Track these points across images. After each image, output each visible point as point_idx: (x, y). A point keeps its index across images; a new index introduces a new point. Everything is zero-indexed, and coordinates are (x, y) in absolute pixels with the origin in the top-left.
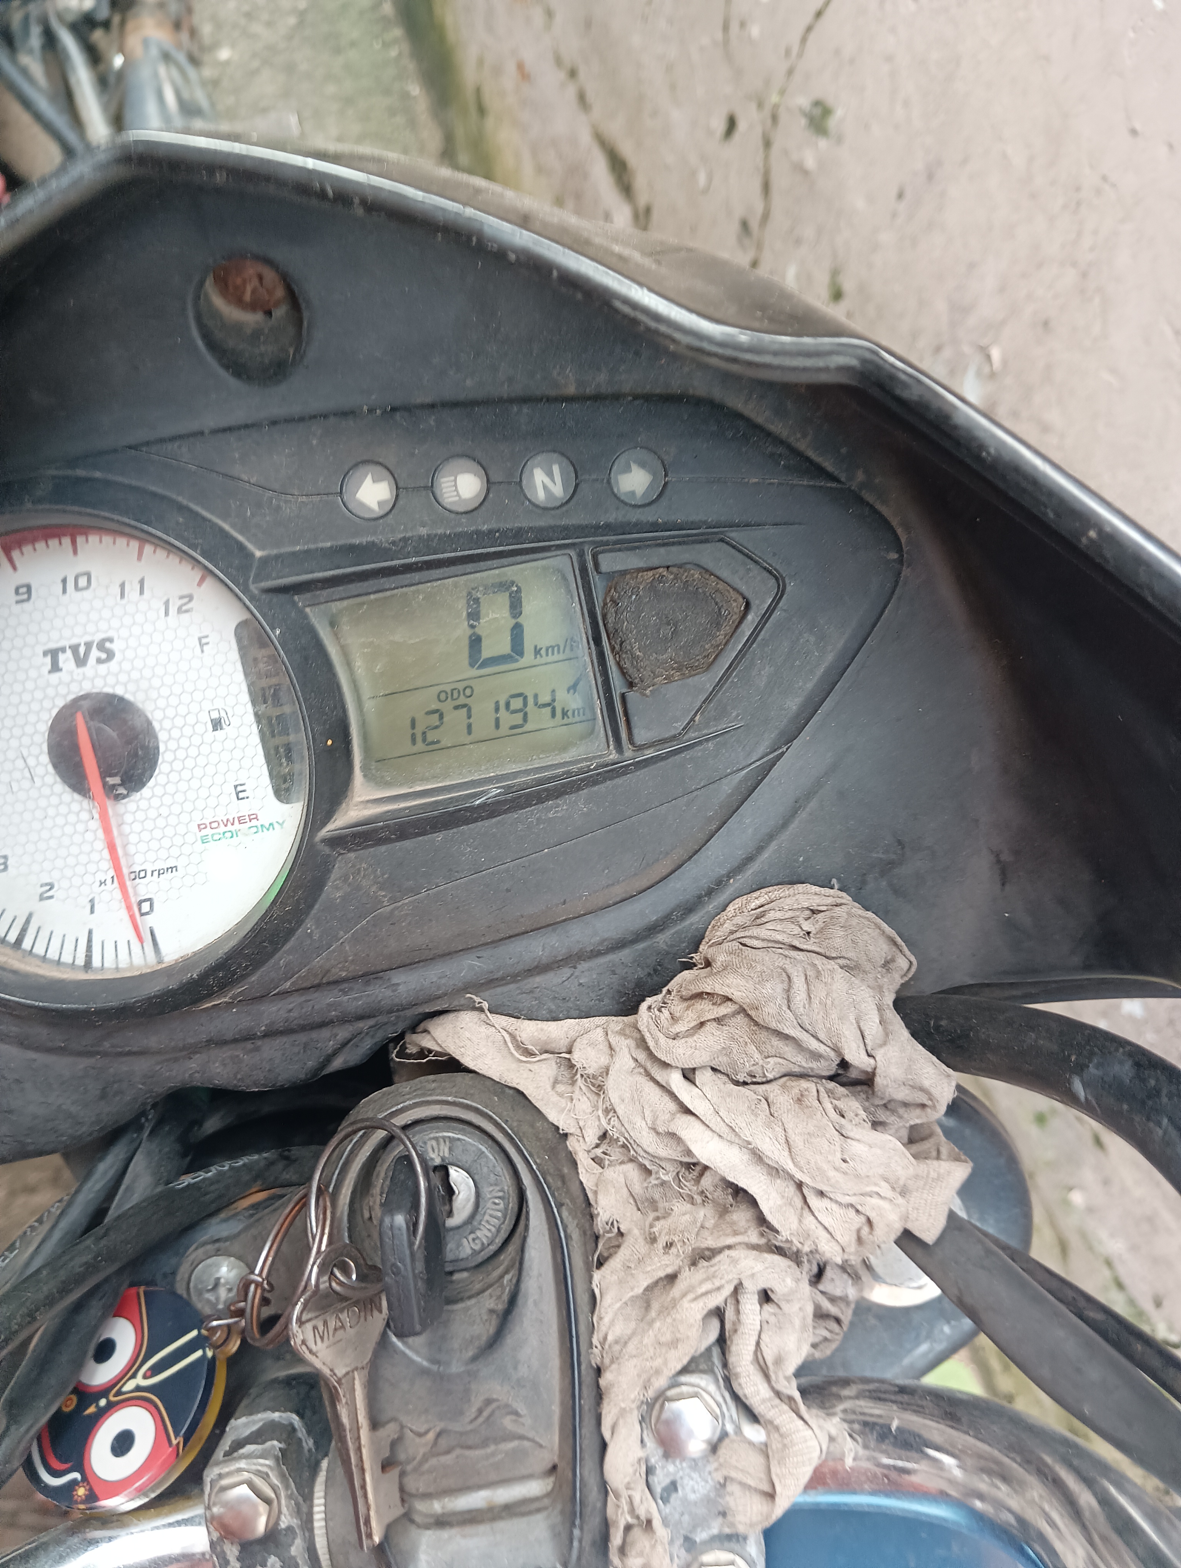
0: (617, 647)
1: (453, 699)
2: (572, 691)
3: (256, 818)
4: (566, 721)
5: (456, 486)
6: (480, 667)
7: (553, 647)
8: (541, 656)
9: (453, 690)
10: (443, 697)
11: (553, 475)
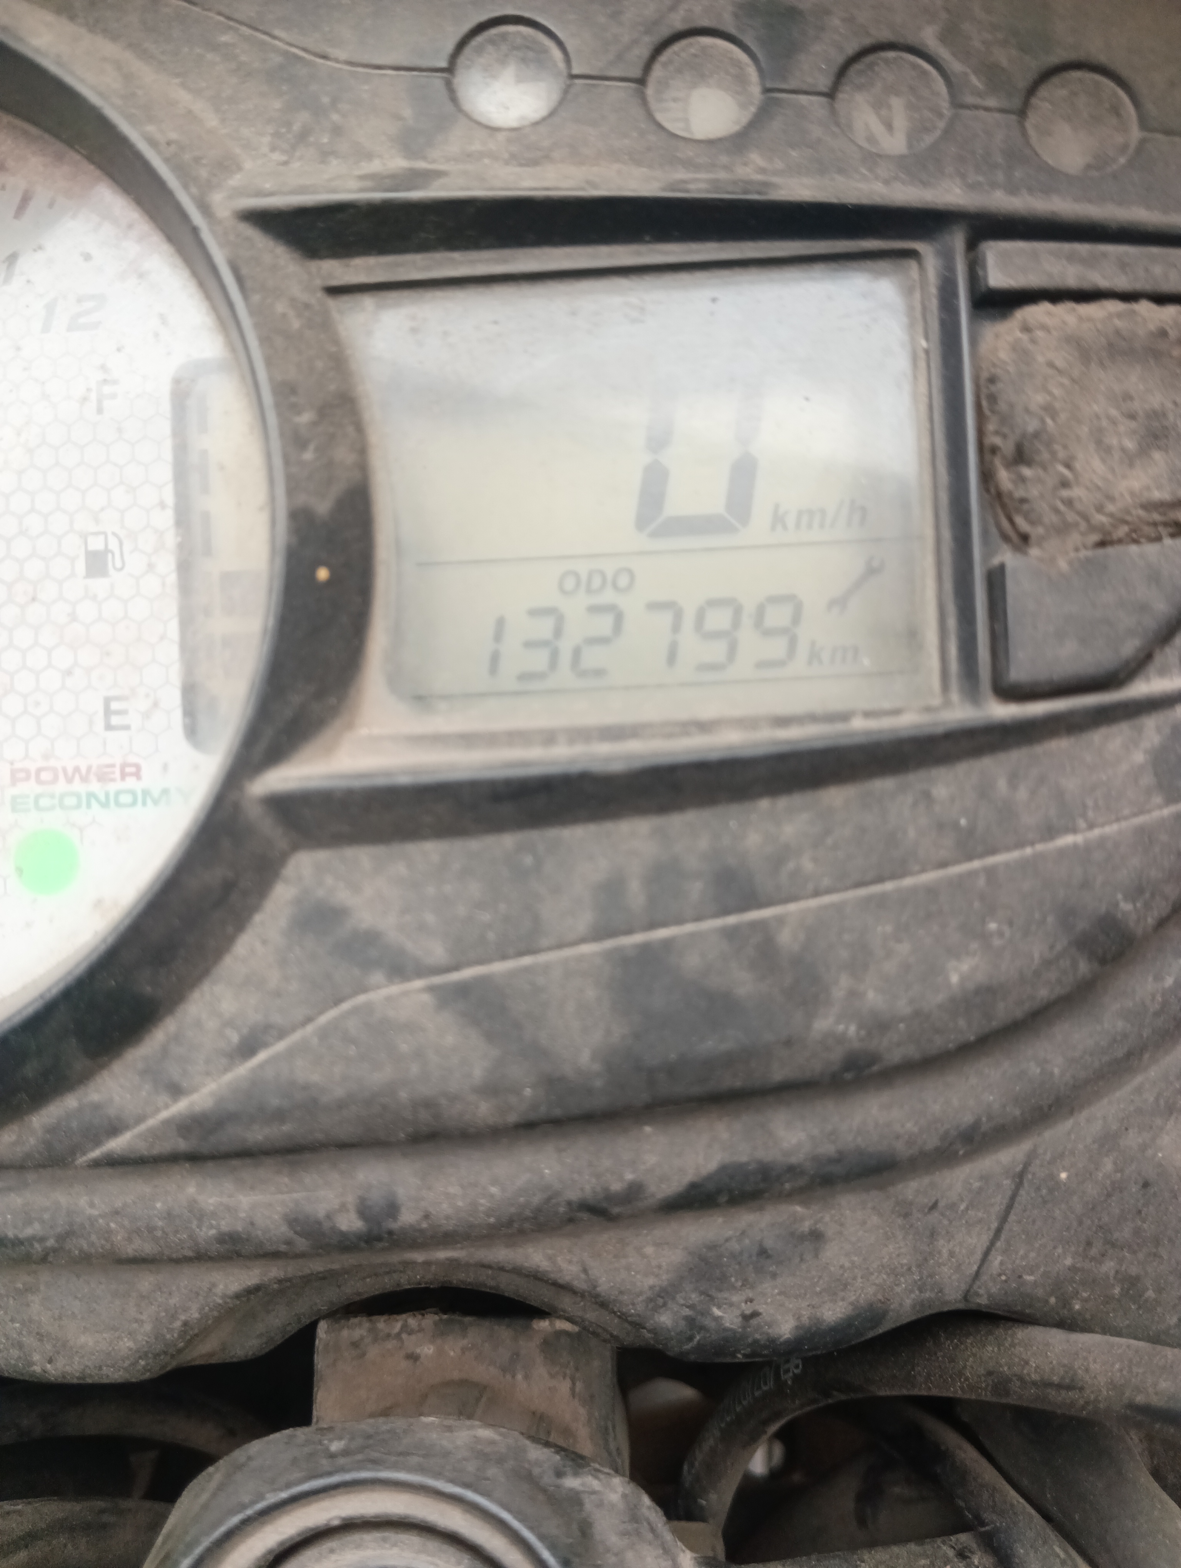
2: (835, 610)
3: (137, 775)
4: (816, 669)
6: (655, 534)
7: (812, 513)
8: (785, 528)
9: (591, 573)
10: (570, 584)
11: (890, 114)
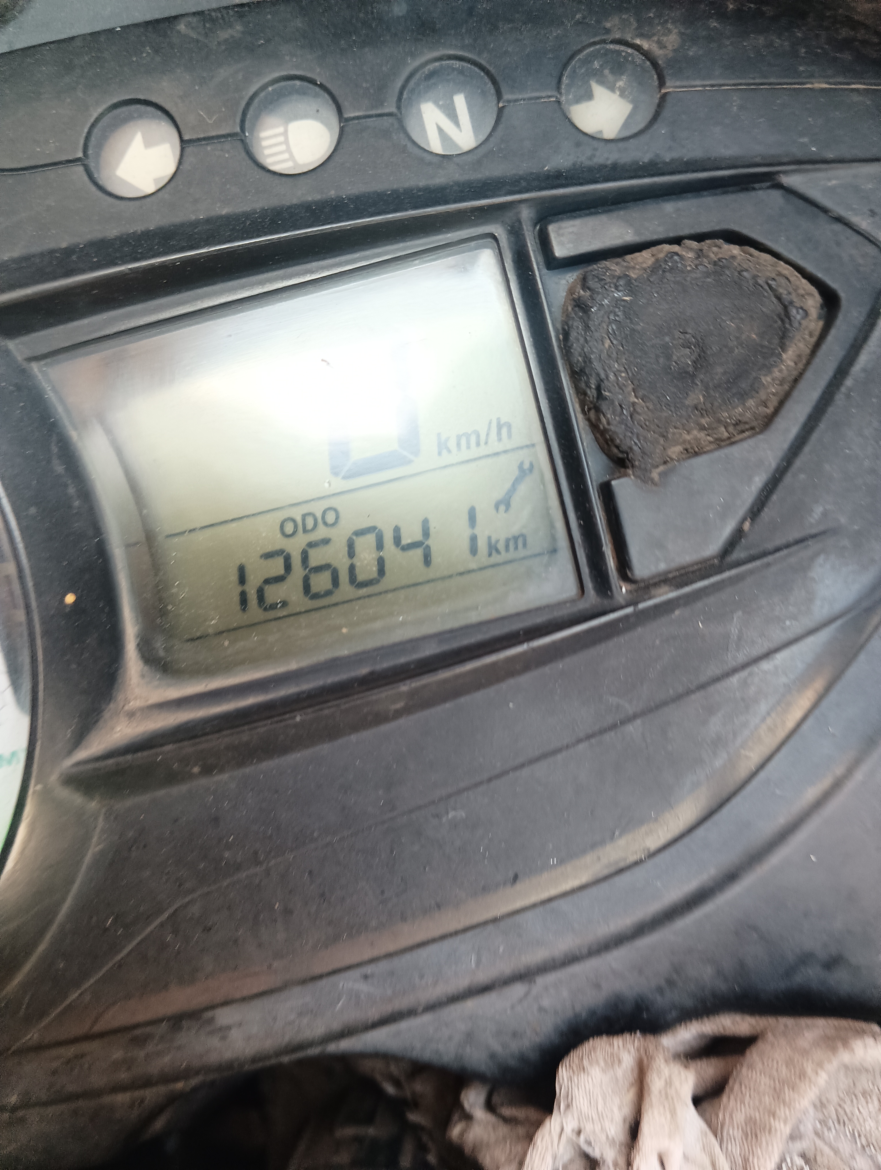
0: (592, 393)
1: (305, 531)
2: (502, 508)
4: (496, 559)
5: (286, 142)
6: (348, 477)
7: (468, 436)
8: (449, 451)
9: (304, 517)
10: (289, 528)
11: (454, 110)
